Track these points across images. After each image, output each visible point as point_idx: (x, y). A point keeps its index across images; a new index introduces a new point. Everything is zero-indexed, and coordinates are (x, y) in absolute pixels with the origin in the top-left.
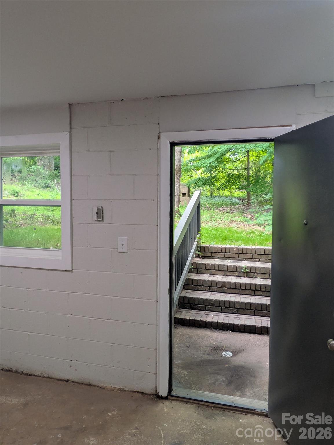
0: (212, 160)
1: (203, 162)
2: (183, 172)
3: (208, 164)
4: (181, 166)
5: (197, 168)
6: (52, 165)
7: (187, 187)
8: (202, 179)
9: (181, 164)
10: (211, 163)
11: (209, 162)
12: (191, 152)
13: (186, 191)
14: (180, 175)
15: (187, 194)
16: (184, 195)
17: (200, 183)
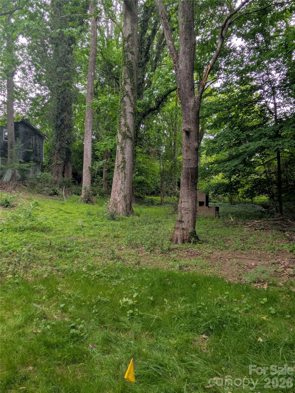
0: (236, 162)
1: (226, 165)
2: (200, 176)
3: (232, 168)
4: (197, 169)
5: (217, 173)
6: (69, 172)
7: (205, 195)
8: (223, 184)
9: (197, 167)
10: (236, 166)
11: (233, 165)
12: (209, 153)
13: (203, 199)
14: (196, 182)
15: (205, 203)
16: (201, 204)
17: (221, 190)
